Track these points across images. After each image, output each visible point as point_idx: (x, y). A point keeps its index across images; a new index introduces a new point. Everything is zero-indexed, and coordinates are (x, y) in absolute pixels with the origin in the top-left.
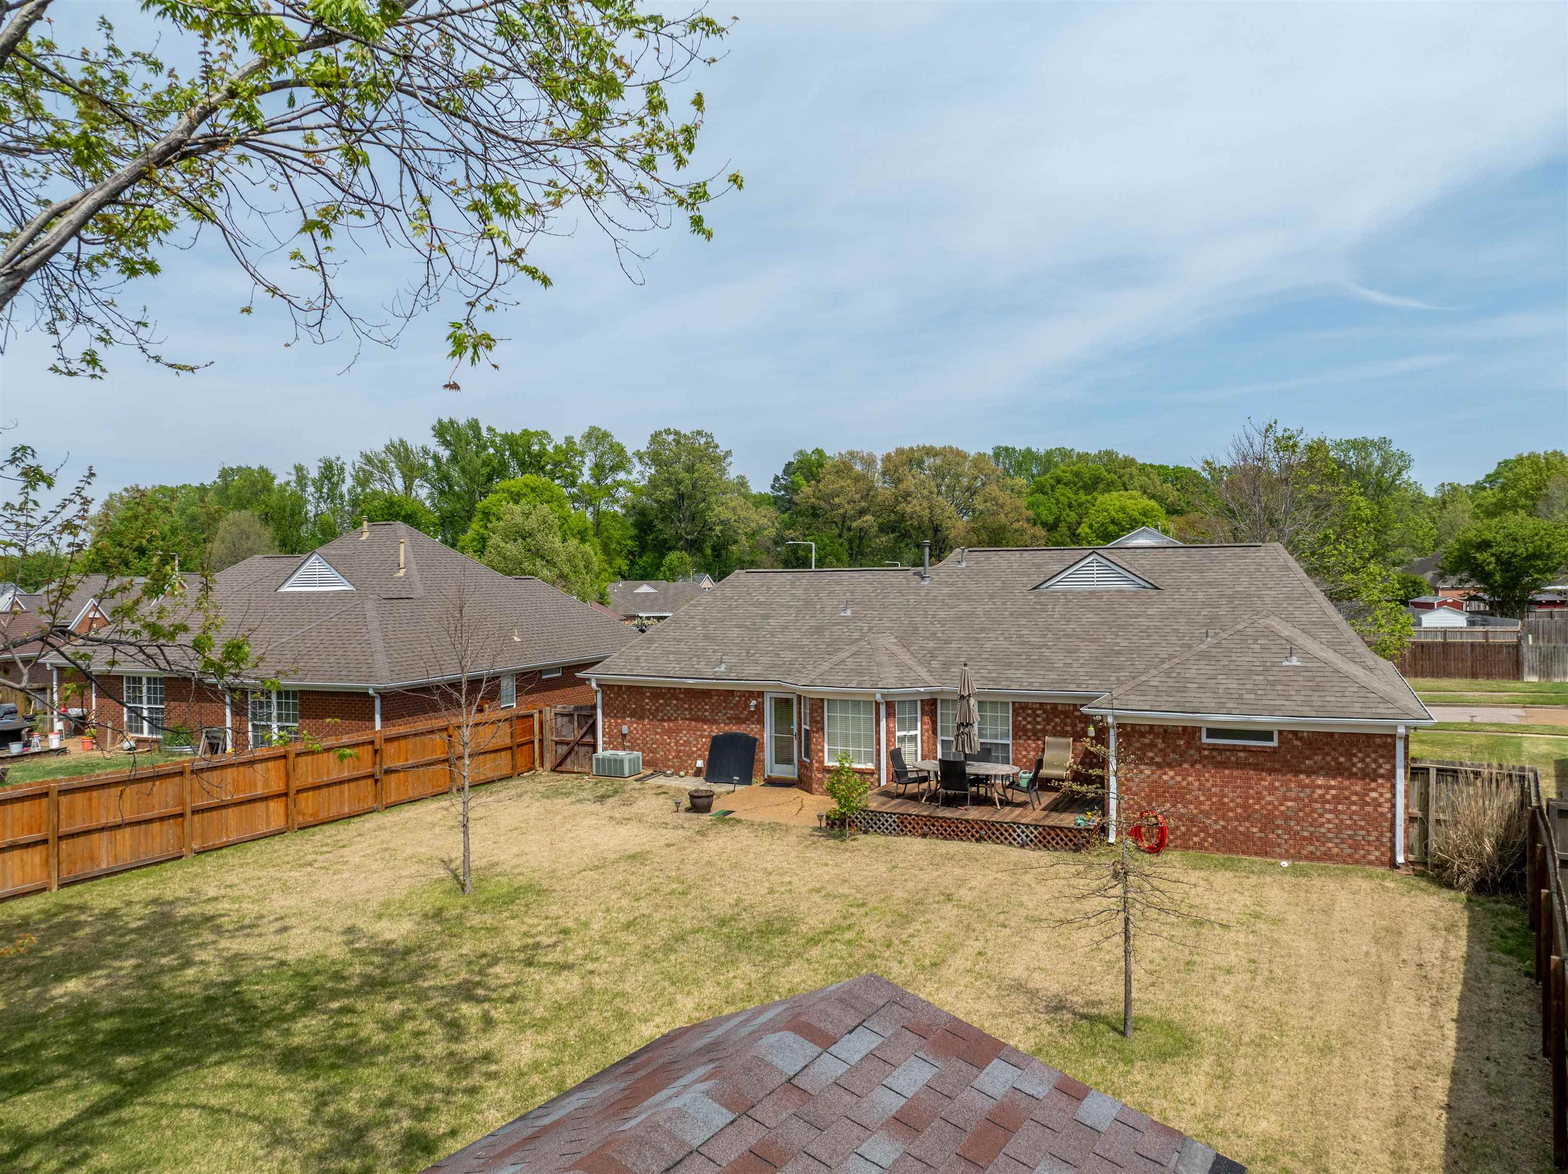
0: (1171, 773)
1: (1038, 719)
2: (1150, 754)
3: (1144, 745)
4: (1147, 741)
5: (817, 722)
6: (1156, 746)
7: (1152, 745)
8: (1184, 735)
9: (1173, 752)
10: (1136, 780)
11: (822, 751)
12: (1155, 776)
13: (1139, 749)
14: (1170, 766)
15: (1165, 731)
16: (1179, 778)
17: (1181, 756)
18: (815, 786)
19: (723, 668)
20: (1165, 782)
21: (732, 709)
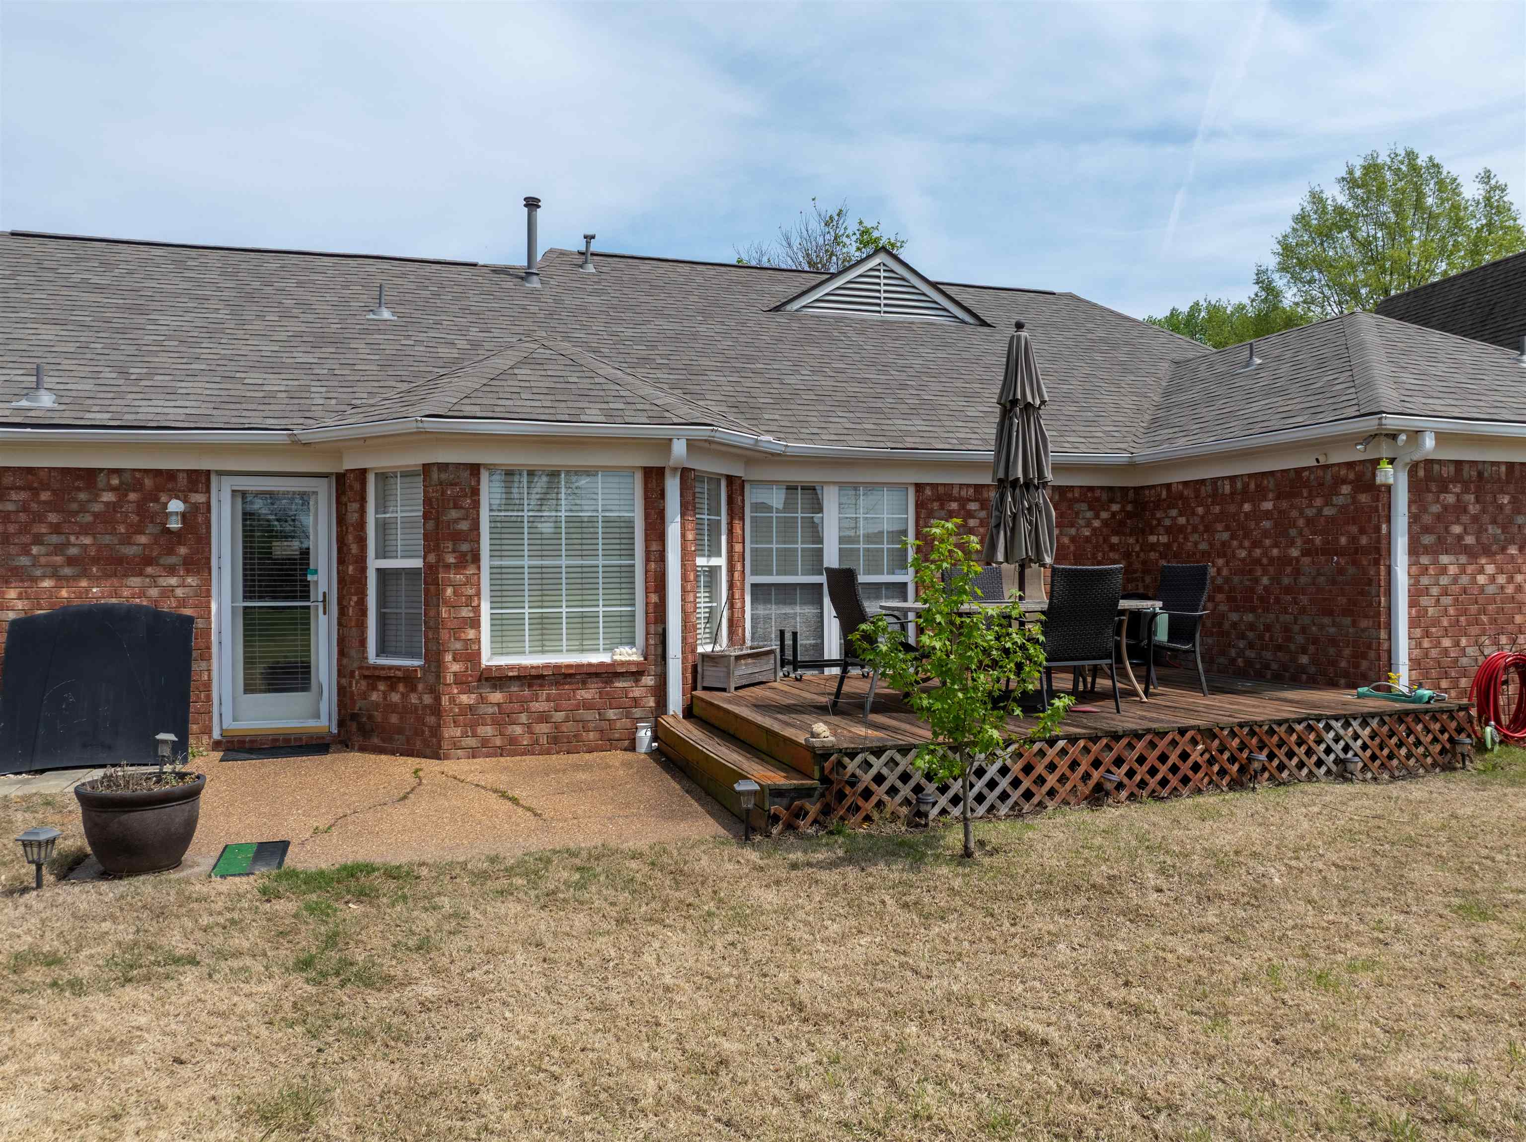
0: (1490, 569)
1: (972, 523)
2: (1457, 529)
3: (1445, 508)
4: (1451, 499)
5: (457, 537)
6: (1465, 510)
7: (1460, 508)
8: (1508, 482)
9: (1494, 522)
10: (1435, 591)
11: (475, 623)
12: (1464, 580)
13: (1438, 517)
14: (1487, 552)
15: (1480, 474)
16: (1501, 579)
17: (1504, 529)
18: (451, 732)
19: (46, 400)
20: (1482, 588)
21: (85, 530)
